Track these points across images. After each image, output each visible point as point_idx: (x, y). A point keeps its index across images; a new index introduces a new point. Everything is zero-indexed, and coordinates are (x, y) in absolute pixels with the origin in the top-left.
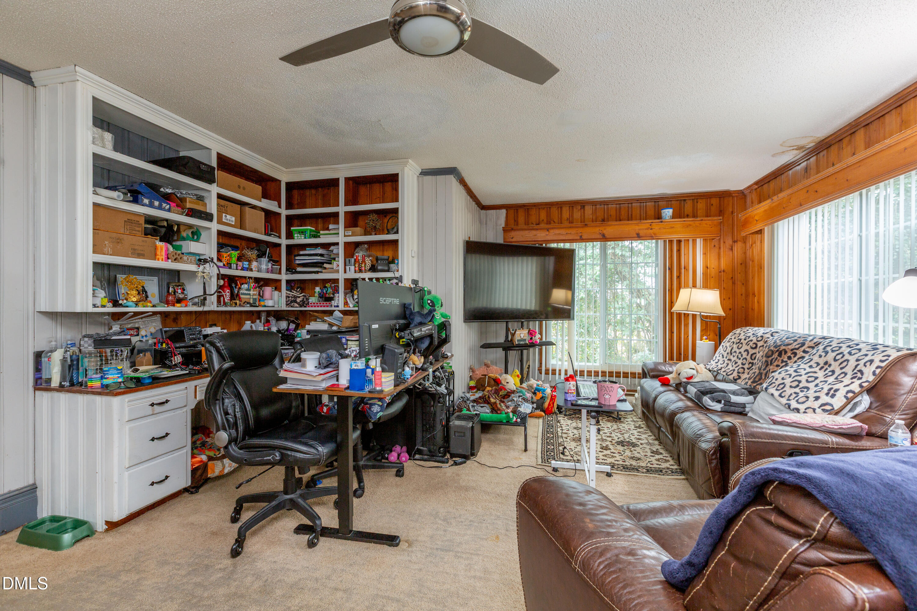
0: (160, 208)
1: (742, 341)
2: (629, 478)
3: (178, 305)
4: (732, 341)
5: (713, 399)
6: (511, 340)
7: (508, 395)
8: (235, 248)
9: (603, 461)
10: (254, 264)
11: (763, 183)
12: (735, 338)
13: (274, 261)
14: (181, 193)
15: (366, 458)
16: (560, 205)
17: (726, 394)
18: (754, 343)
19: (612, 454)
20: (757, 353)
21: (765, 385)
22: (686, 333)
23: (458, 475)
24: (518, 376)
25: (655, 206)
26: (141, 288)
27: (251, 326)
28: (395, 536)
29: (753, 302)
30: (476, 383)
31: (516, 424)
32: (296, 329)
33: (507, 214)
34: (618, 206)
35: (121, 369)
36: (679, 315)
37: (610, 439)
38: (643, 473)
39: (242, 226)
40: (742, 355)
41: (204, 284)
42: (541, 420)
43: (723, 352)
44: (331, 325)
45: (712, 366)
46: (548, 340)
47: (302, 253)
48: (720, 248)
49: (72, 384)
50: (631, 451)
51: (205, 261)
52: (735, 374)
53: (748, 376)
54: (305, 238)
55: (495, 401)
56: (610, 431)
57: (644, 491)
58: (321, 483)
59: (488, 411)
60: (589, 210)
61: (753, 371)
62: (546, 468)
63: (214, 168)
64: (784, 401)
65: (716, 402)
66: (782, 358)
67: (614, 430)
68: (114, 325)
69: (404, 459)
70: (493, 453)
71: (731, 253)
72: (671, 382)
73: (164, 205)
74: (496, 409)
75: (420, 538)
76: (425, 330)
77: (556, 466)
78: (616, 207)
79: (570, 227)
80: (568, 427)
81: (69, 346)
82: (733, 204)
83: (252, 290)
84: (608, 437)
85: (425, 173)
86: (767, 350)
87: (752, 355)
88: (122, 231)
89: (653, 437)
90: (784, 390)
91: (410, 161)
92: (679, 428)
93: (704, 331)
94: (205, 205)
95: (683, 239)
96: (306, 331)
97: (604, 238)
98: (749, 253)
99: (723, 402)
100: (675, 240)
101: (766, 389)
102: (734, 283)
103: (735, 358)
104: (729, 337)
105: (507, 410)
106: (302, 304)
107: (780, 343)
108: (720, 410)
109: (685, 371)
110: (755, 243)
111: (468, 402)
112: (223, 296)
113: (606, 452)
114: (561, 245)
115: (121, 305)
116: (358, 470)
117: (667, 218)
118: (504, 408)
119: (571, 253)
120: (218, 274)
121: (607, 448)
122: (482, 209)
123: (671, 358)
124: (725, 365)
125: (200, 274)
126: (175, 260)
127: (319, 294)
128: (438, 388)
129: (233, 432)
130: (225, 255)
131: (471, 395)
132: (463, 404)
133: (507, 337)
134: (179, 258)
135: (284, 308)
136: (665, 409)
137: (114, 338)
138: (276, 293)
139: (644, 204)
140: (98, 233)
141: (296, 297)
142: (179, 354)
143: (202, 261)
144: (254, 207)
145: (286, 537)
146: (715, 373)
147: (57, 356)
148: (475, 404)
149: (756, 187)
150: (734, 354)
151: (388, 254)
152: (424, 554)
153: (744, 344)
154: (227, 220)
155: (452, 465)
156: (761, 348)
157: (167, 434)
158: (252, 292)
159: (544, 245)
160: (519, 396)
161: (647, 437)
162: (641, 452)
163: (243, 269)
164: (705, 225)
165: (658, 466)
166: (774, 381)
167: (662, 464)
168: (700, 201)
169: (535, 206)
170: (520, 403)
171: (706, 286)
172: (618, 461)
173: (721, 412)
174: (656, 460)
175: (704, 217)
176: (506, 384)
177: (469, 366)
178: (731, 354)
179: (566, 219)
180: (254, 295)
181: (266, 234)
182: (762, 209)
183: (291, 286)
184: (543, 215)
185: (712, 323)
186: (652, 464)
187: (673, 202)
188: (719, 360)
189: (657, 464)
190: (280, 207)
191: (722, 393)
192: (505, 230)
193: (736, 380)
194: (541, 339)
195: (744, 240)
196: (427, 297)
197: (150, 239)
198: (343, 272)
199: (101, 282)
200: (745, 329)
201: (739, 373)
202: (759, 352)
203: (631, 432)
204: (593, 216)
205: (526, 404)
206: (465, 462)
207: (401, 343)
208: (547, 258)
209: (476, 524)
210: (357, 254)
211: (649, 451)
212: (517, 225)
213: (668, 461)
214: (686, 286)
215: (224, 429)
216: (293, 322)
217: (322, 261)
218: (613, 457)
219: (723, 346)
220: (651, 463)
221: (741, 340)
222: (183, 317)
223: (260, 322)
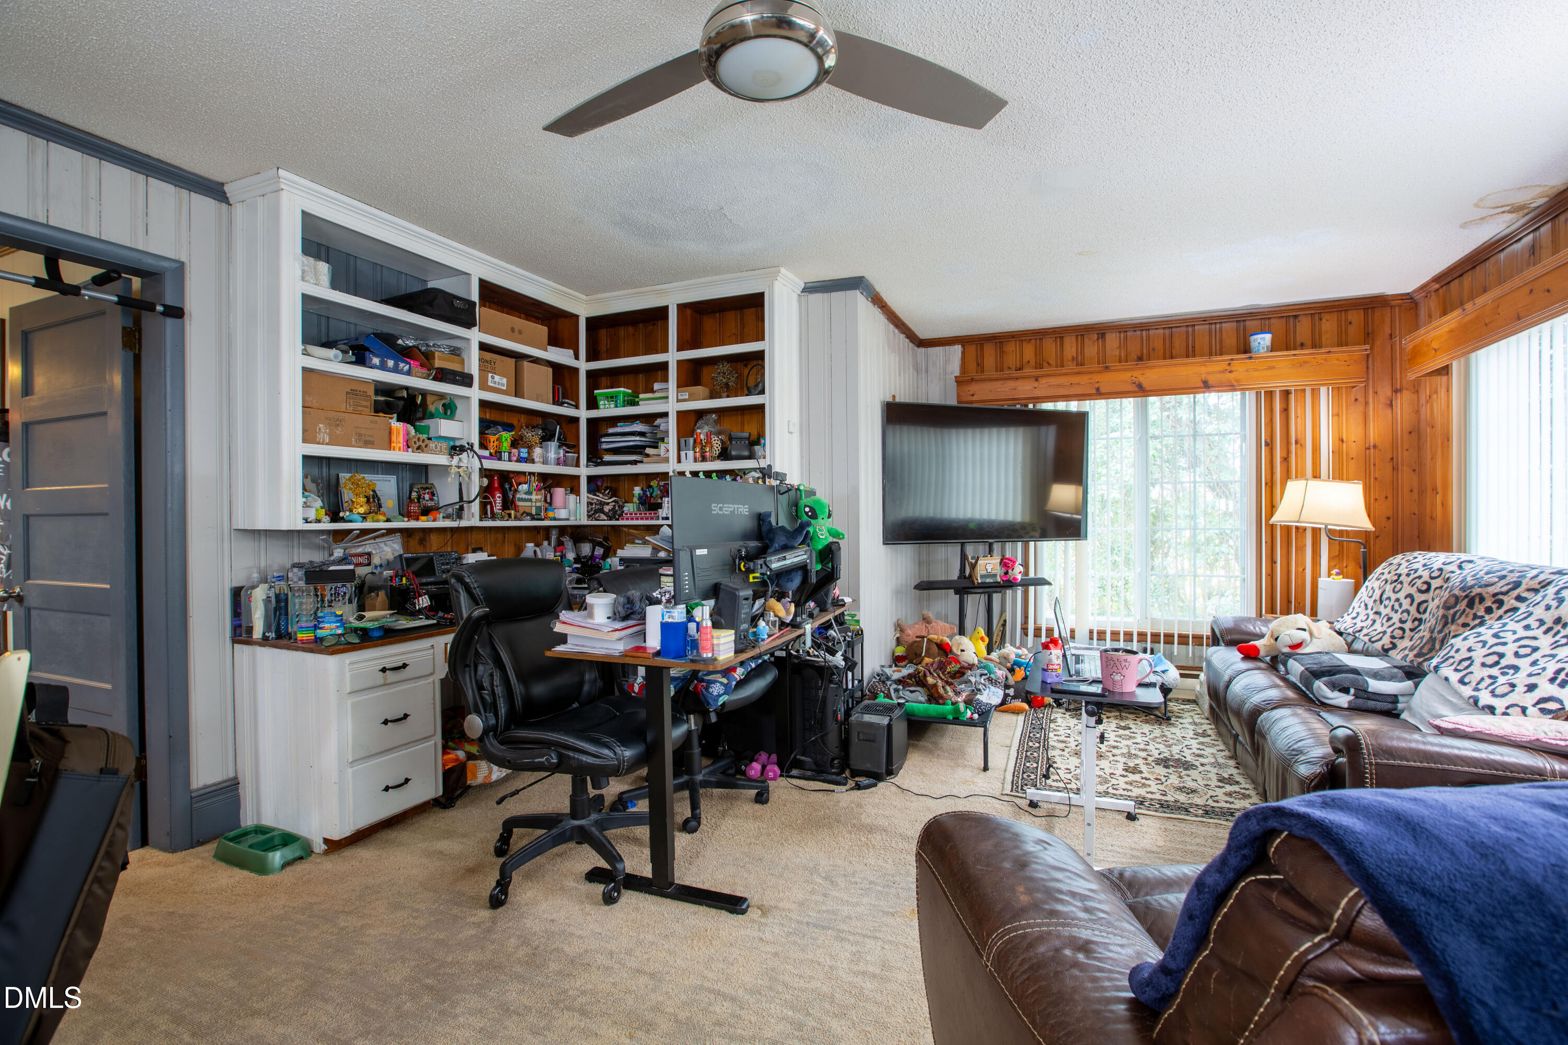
0: (396, 370)
1: (1401, 578)
2: (1169, 825)
3: (424, 518)
4: (1383, 577)
5: (1333, 686)
6: (970, 576)
7: (960, 673)
8: (508, 427)
9: (1125, 793)
10: (538, 451)
11: (1449, 279)
12: (1389, 573)
13: (568, 446)
14: (428, 345)
15: (707, 770)
16: (1059, 334)
17: (1359, 677)
18: (1426, 583)
19: (1144, 781)
20: (1430, 600)
21: (1434, 662)
22: (1301, 563)
23: (859, 805)
24: (982, 639)
25: (1237, 329)
26: (371, 493)
27: (535, 552)
28: (741, 898)
29: (1434, 505)
30: (908, 650)
31: (971, 723)
32: (605, 556)
33: (963, 353)
34: (1167, 331)
35: (341, 615)
36: (1287, 530)
37: (1144, 754)
38: (1196, 816)
39: (518, 393)
40: (1400, 605)
41: (460, 484)
42: (1021, 718)
43: (1367, 599)
44: (656, 549)
45: (1345, 625)
46: (1039, 576)
47: (611, 431)
48: (1366, 403)
49: (279, 636)
50: (1180, 777)
51: (462, 449)
52: (1386, 640)
53: (1409, 644)
54: (616, 406)
55: (935, 681)
56: (1146, 739)
57: (1194, 848)
58: (635, 805)
59: (923, 699)
60: (1112, 340)
61: (1421, 634)
62: (1018, 801)
63: (475, 303)
64: (1467, 691)
65: (1340, 691)
66: (1474, 611)
67: (1154, 739)
68: (336, 548)
69: (771, 774)
70: (925, 771)
71: (1389, 412)
72: (1262, 653)
73: (402, 365)
74: (936, 695)
75: (781, 905)
76: (794, 558)
77: (1035, 799)
78: (1164, 334)
79: (1078, 373)
80: (1068, 731)
81: (274, 580)
82: (1392, 322)
83: (534, 493)
84: (1140, 750)
85: (811, 289)
86: (1446, 594)
87: (1419, 604)
88: (343, 409)
89: (1227, 753)
90: (1469, 670)
91: (783, 270)
92: (1263, 736)
93: (1337, 559)
94: (462, 362)
95: (1293, 389)
96: (618, 559)
97: (1141, 391)
98: (1425, 412)
99: (1352, 691)
100: (1278, 390)
101: (1436, 668)
102: (1395, 469)
103: (1388, 610)
104: (1379, 570)
105: (955, 698)
106: (613, 515)
107: (1473, 582)
108: (1346, 706)
109: (1288, 632)
110: (1436, 392)
111: (889, 683)
112: (490, 503)
113: (1132, 777)
114: (1061, 406)
115: (343, 520)
116: (693, 789)
117: (1261, 351)
118: (951, 694)
119: (1081, 419)
120: (480, 469)
121: (1135, 770)
122: (918, 346)
123: (1272, 610)
124: (1369, 622)
125: (454, 470)
126: (418, 449)
127: (640, 498)
128: (829, 657)
129: (491, 715)
130: (493, 438)
131: (894, 671)
132: (880, 687)
133: (962, 570)
134: (423, 445)
135: (585, 521)
136: (1243, 702)
137: (332, 568)
138: (572, 497)
139: (1218, 326)
140: (310, 414)
141: (602, 504)
142: (425, 594)
143: (456, 449)
144: (536, 361)
145: (573, 884)
146: (1350, 639)
147: (259, 595)
148: (901, 687)
149: (1437, 286)
150: (1387, 602)
151: (750, 430)
152: (786, 929)
153: (1405, 585)
154: (495, 383)
155: (852, 789)
156: (1437, 591)
157: (406, 716)
158: (534, 497)
159: (1031, 406)
160: (981, 675)
161: (1215, 752)
162: (1199, 779)
163: (520, 460)
164: (1336, 362)
165: (1228, 805)
166: (1452, 653)
167: (1236, 801)
168: (1325, 317)
169: (1013, 337)
170: (980, 687)
171: (1339, 475)
172: (1152, 793)
173: (1348, 709)
174: (1226, 794)
175: (1334, 346)
176: (959, 653)
177: (895, 620)
178: (1381, 602)
179: (1070, 358)
180: (537, 501)
181: (556, 402)
182: (1445, 329)
183: (597, 486)
184: (1029, 351)
185: (1353, 544)
186: (1217, 802)
187: (1273, 321)
188: (1358, 613)
189: (1226, 802)
190: (577, 357)
191: (1351, 675)
192: (959, 381)
193: (1386, 651)
194: (1026, 573)
195: (1416, 387)
196: (804, 501)
197: (382, 418)
198: (676, 461)
199: (318, 485)
200: (1409, 556)
201: (1393, 637)
202: (1433, 600)
203: (1186, 743)
204: (1120, 353)
205: (993, 688)
206: (875, 785)
207: (751, 580)
208: (1043, 429)
209: (879, 888)
210: (699, 431)
211: (1214, 778)
212: (983, 371)
213: (1249, 796)
214: (1300, 475)
215: (478, 712)
216: (600, 545)
217: (643, 444)
218: (1144, 785)
219: (1367, 587)
220: (1215, 799)
221: (1400, 575)
222: (433, 537)
223: (549, 544)
